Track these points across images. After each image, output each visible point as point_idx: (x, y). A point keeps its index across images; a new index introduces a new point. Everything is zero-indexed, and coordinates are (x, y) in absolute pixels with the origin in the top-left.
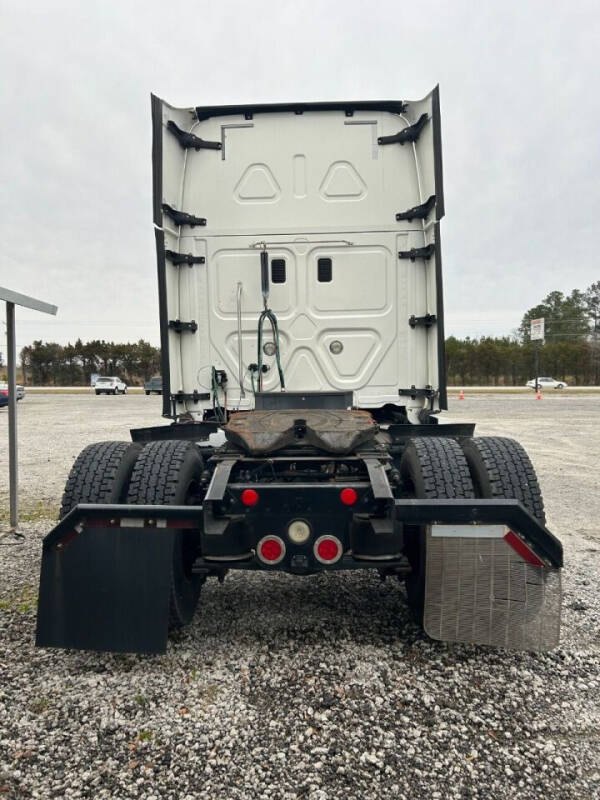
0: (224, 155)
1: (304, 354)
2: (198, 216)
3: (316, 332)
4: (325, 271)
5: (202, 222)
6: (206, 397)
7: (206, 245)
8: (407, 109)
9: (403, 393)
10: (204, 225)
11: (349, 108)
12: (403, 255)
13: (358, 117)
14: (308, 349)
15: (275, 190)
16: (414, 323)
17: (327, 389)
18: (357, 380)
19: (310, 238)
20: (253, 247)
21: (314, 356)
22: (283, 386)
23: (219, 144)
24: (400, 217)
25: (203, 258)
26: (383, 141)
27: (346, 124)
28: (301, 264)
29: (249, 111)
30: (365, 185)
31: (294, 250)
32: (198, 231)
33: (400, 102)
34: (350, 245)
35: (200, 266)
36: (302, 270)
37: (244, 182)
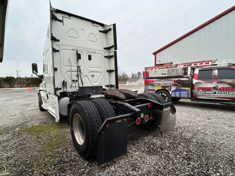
0: (63, 24)
1: (86, 77)
2: (57, 38)
3: (89, 72)
4: (90, 58)
5: (58, 41)
6: (60, 89)
7: (60, 47)
8: (104, 26)
9: (106, 86)
10: (59, 41)
11: (93, 22)
12: (105, 57)
13: (94, 24)
14: (87, 76)
15: (77, 36)
16: (107, 71)
17: (91, 86)
18: (97, 83)
19: (86, 50)
20: (73, 50)
21: (88, 77)
22: (83, 85)
23: (62, 21)
24: (104, 48)
25: (59, 50)
26: (100, 31)
27: (92, 25)
28: (85, 55)
29: (70, 15)
30: (97, 40)
31: (83, 52)
32: (57, 43)
33: (104, 24)
34: (95, 53)
35: (58, 52)
36: (85, 57)
37: (69, 33)
